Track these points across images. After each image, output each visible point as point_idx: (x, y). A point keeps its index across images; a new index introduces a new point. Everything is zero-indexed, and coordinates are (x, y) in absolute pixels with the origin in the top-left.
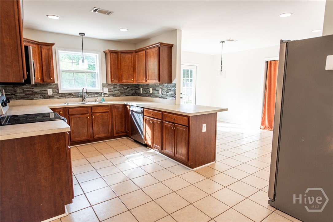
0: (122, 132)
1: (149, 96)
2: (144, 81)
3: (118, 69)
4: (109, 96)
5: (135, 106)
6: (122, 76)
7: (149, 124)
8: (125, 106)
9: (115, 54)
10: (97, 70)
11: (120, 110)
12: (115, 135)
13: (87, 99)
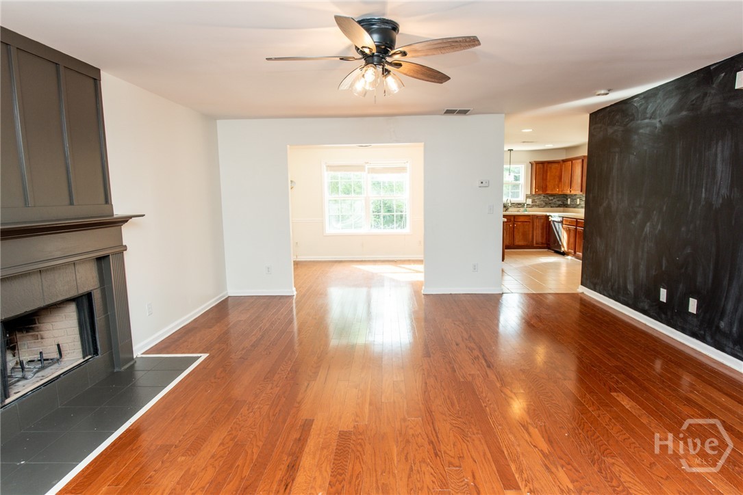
0: (542, 243)
1: (575, 207)
2: (569, 192)
3: (543, 179)
4: (532, 206)
5: (555, 216)
6: (546, 186)
7: (567, 231)
8: (547, 217)
9: (540, 165)
10: (522, 181)
11: (542, 221)
12: (535, 245)
13: (510, 209)
